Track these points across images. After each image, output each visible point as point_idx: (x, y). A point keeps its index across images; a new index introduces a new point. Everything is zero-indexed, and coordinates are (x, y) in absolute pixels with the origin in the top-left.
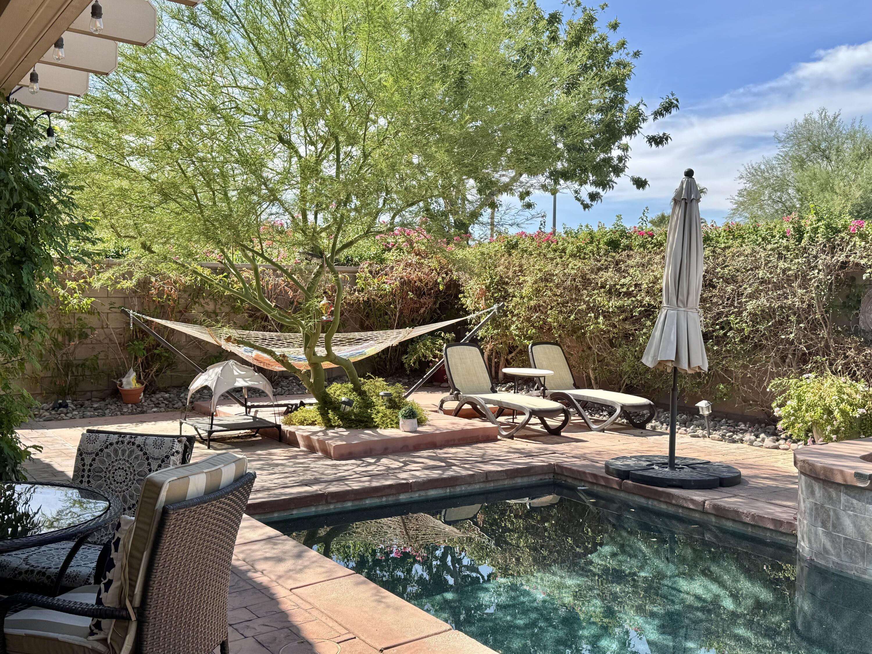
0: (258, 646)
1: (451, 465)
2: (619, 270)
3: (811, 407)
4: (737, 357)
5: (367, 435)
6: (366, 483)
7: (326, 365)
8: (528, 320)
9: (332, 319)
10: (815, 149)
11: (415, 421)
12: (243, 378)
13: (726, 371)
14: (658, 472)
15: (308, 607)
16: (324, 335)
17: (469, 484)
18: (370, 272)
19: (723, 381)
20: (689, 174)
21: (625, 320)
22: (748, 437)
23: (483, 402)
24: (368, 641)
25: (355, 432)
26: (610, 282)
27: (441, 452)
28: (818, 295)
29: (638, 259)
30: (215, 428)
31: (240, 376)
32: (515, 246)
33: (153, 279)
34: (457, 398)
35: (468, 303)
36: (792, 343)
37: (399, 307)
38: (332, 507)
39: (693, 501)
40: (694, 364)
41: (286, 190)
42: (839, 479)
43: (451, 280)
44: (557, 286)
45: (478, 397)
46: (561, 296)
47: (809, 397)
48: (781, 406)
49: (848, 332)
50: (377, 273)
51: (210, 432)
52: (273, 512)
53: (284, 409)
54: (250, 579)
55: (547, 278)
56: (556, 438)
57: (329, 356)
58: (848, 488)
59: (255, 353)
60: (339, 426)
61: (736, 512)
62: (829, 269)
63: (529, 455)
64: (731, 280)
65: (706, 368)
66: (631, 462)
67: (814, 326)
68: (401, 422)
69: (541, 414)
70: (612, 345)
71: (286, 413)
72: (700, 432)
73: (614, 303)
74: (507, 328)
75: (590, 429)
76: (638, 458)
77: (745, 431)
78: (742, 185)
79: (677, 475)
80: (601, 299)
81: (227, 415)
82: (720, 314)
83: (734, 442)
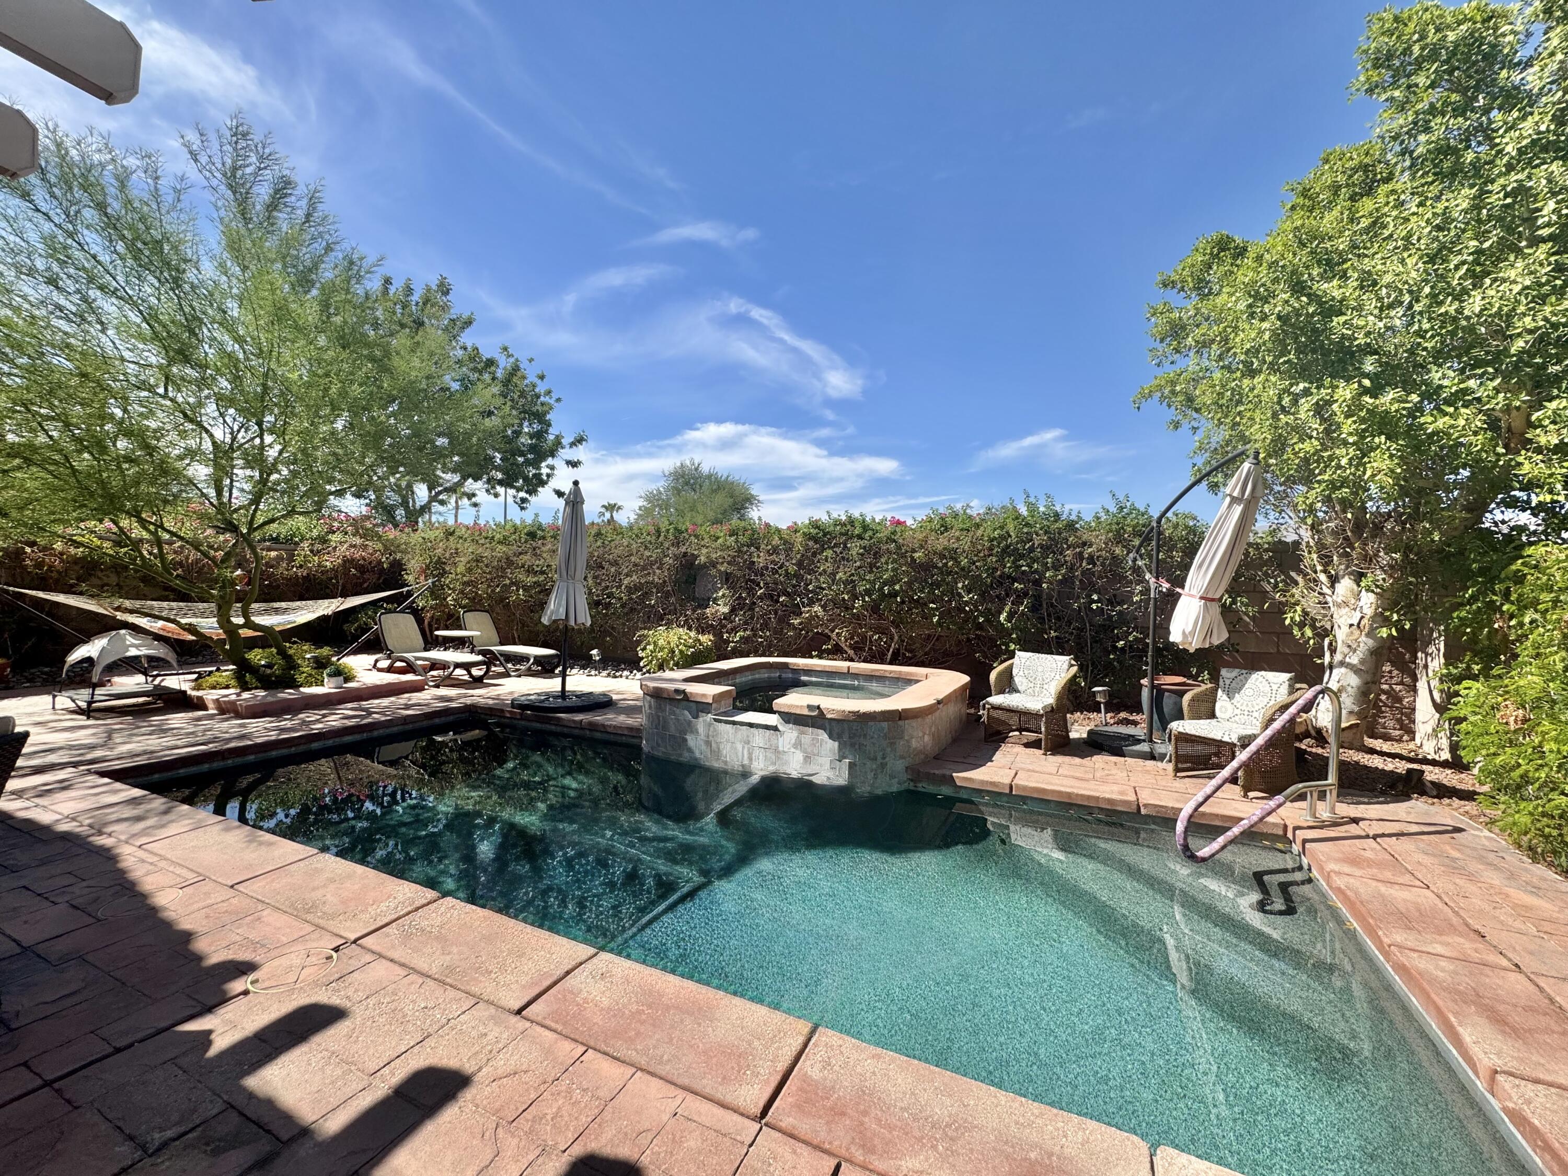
0: (71, 910)
1: (370, 714)
2: (535, 555)
3: (662, 649)
4: (619, 618)
5: (288, 694)
6: (273, 736)
7: (245, 633)
8: (462, 592)
9: (248, 588)
10: (687, 483)
11: (342, 678)
12: (137, 647)
13: (613, 628)
14: (552, 703)
15: (156, 859)
16: (239, 605)
17: (387, 727)
18: (312, 551)
19: (611, 635)
20: (576, 483)
21: (540, 592)
22: (626, 673)
23: (413, 659)
24: (220, 880)
25: (273, 692)
26: (528, 563)
27: (364, 704)
28: (670, 576)
29: (549, 546)
30: (96, 698)
31: (133, 645)
32: (452, 534)
33: (28, 550)
34: (389, 657)
35: (410, 578)
36: (653, 606)
37: (341, 582)
38: (230, 762)
39: (574, 721)
40: (579, 621)
41: (188, 465)
42: (665, 695)
43: (395, 559)
44: (487, 566)
45: (409, 656)
46: (490, 573)
47: (661, 642)
48: (643, 650)
49: (689, 599)
50: (319, 551)
51: (90, 703)
52: (153, 774)
53: (195, 676)
54: (90, 843)
55: (478, 560)
56: (478, 685)
57: (249, 624)
58: (672, 700)
59: (161, 623)
60: (256, 688)
61: (603, 725)
62: (676, 557)
63: (450, 699)
64: (615, 563)
65: (589, 623)
66: (532, 697)
67: (667, 595)
68: (326, 680)
69: (467, 666)
70: (532, 611)
71: (196, 680)
72: (593, 672)
73: (530, 580)
74: (445, 599)
75: (509, 676)
76: (538, 694)
77: (624, 670)
78: (642, 503)
79: (568, 703)
80: (522, 577)
81: (122, 685)
82: (607, 587)
83: (615, 677)
